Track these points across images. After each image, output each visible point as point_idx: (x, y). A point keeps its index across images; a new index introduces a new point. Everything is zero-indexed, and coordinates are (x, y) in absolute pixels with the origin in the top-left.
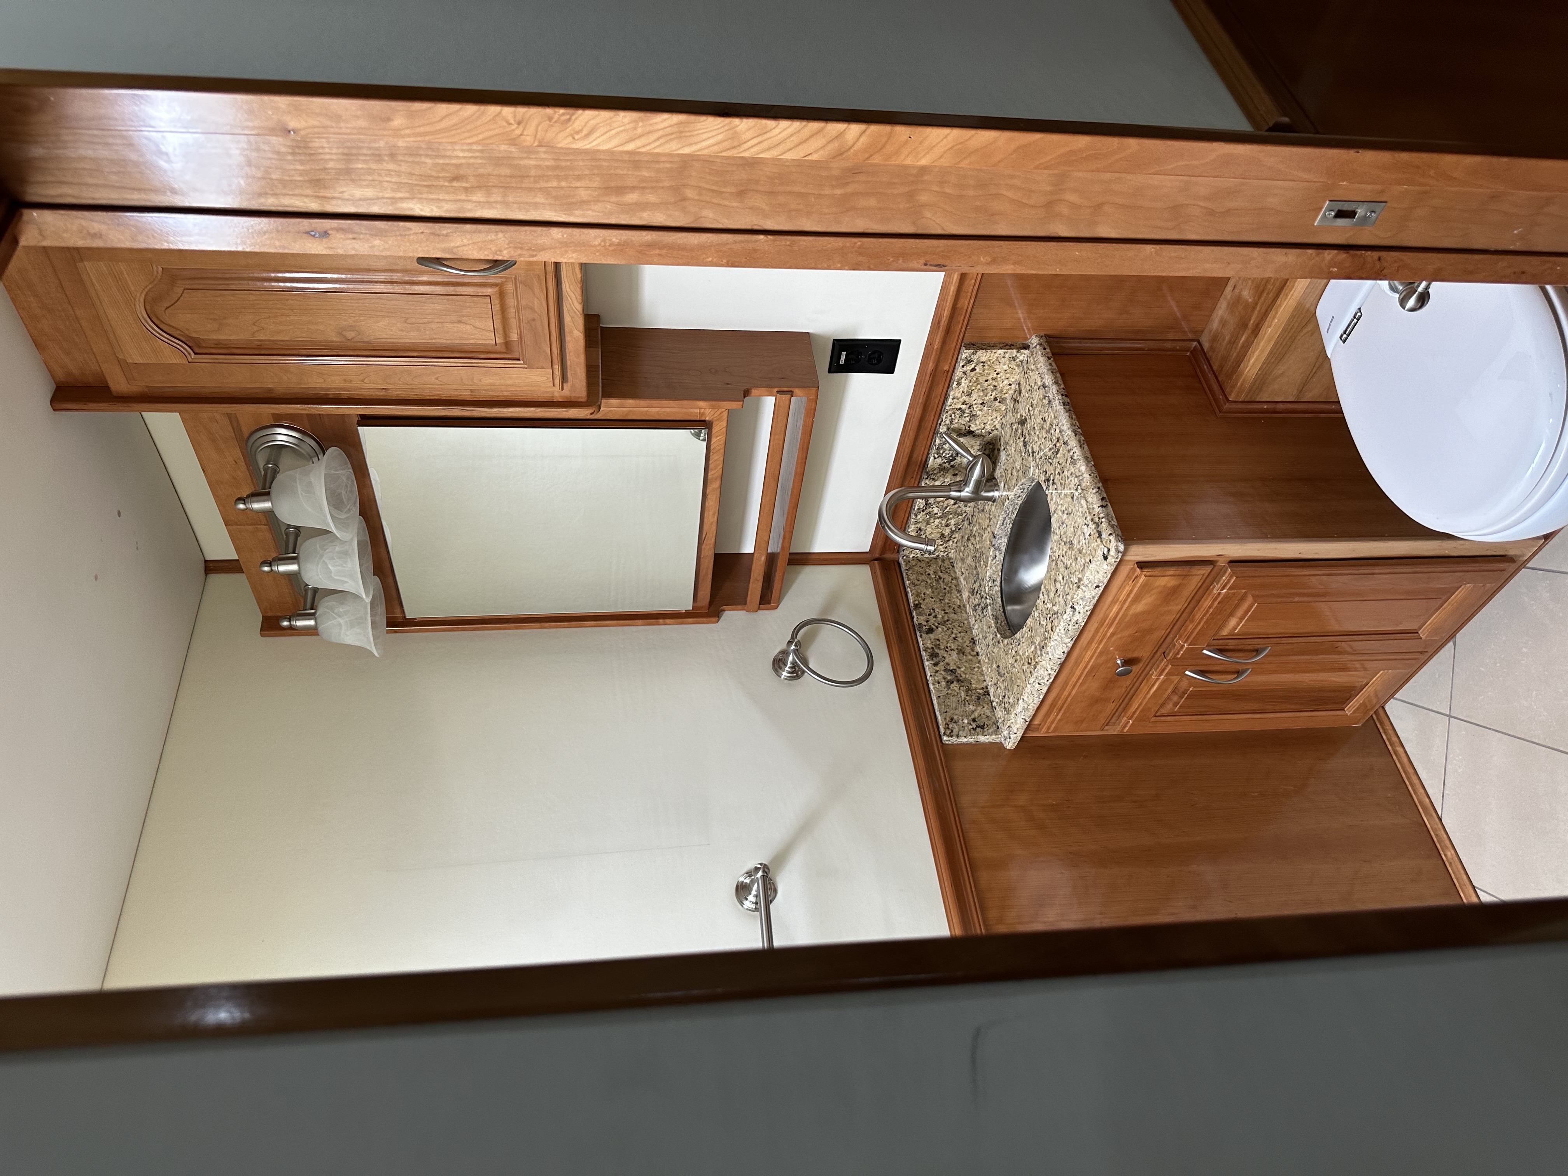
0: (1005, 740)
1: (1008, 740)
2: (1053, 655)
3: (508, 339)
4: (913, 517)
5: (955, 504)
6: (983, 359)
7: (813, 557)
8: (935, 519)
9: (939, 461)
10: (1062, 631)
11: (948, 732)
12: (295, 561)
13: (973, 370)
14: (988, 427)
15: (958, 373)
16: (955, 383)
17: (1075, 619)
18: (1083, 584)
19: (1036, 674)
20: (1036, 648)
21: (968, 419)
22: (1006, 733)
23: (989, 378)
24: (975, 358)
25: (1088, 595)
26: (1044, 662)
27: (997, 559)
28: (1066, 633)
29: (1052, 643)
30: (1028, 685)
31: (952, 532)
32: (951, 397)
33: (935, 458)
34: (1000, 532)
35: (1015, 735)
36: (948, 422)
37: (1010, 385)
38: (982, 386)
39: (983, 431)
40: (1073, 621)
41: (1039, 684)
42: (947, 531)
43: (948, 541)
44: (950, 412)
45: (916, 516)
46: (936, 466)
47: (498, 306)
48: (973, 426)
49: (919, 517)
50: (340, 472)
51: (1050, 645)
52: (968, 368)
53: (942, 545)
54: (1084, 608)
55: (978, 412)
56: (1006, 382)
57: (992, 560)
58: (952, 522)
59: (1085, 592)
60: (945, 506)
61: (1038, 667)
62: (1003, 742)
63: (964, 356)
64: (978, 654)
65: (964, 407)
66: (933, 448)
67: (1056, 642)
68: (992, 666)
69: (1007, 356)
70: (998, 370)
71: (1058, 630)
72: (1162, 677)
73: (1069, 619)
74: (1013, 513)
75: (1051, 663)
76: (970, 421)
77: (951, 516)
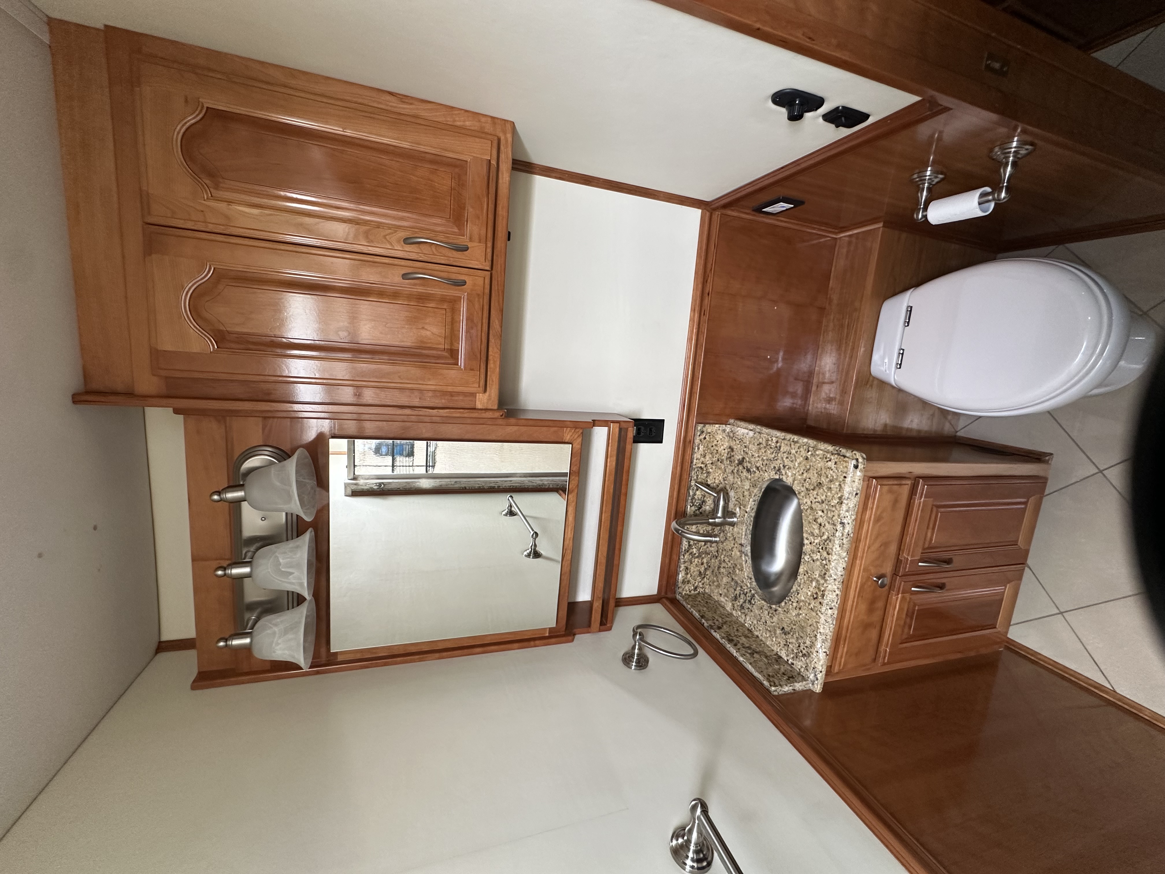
0: (813, 684)
1: (816, 682)
2: (836, 574)
3: (453, 348)
4: (682, 557)
5: (705, 545)
6: (709, 430)
7: (623, 600)
8: (695, 558)
9: (693, 508)
10: (838, 549)
11: (772, 684)
12: (249, 564)
13: (705, 438)
14: (717, 481)
15: (697, 441)
16: (696, 448)
17: (846, 531)
18: (845, 498)
19: (825, 602)
20: (817, 581)
21: (705, 475)
22: (812, 677)
23: (714, 445)
24: (705, 429)
25: (851, 505)
26: (830, 586)
27: (748, 562)
28: (842, 549)
29: (833, 564)
30: (821, 616)
31: (706, 569)
32: (695, 458)
33: (691, 507)
34: (745, 541)
35: (821, 674)
36: (695, 477)
37: (724, 450)
38: (710, 450)
39: (715, 484)
40: (845, 534)
41: (830, 609)
42: (702, 570)
43: (704, 578)
44: (696, 470)
45: (684, 556)
46: (692, 513)
47: (450, 318)
48: (709, 480)
49: (686, 557)
50: (307, 481)
51: (831, 566)
52: (702, 437)
53: (700, 582)
54: (851, 518)
55: (710, 470)
56: (722, 448)
57: (745, 564)
58: (705, 561)
59: (848, 504)
60: (700, 546)
61: (826, 593)
62: (812, 688)
63: (699, 428)
64: (757, 637)
65: (703, 466)
66: (688, 499)
67: (836, 561)
68: (775, 634)
69: (721, 429)
70: (718, 439)
71: (834, 550)
72: (900, 595)
73: (841, 535)
74: (750, 524)
75: (837, 583)
76: (707, 477)
77: (703, 556)
